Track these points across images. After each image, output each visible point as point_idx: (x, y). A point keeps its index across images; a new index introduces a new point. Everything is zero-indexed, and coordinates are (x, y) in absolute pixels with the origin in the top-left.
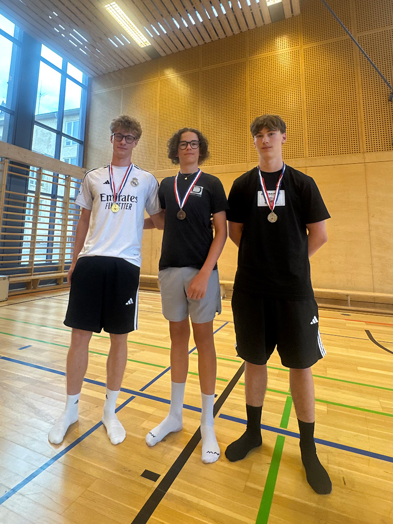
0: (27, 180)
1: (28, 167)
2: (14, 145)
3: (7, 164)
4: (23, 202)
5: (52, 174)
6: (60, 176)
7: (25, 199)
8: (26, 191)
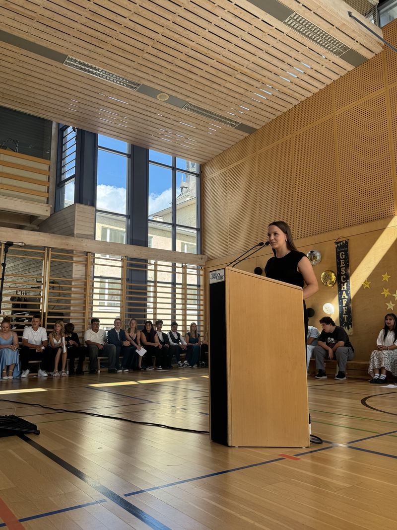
0: (146, 272)
1: (146, 261)
2: (132, 244)
3: (126, 262)
4: (145, 291)
5: (170, 264)
6: (178, 265)
7: (146, 289)
8: (146, 281)
